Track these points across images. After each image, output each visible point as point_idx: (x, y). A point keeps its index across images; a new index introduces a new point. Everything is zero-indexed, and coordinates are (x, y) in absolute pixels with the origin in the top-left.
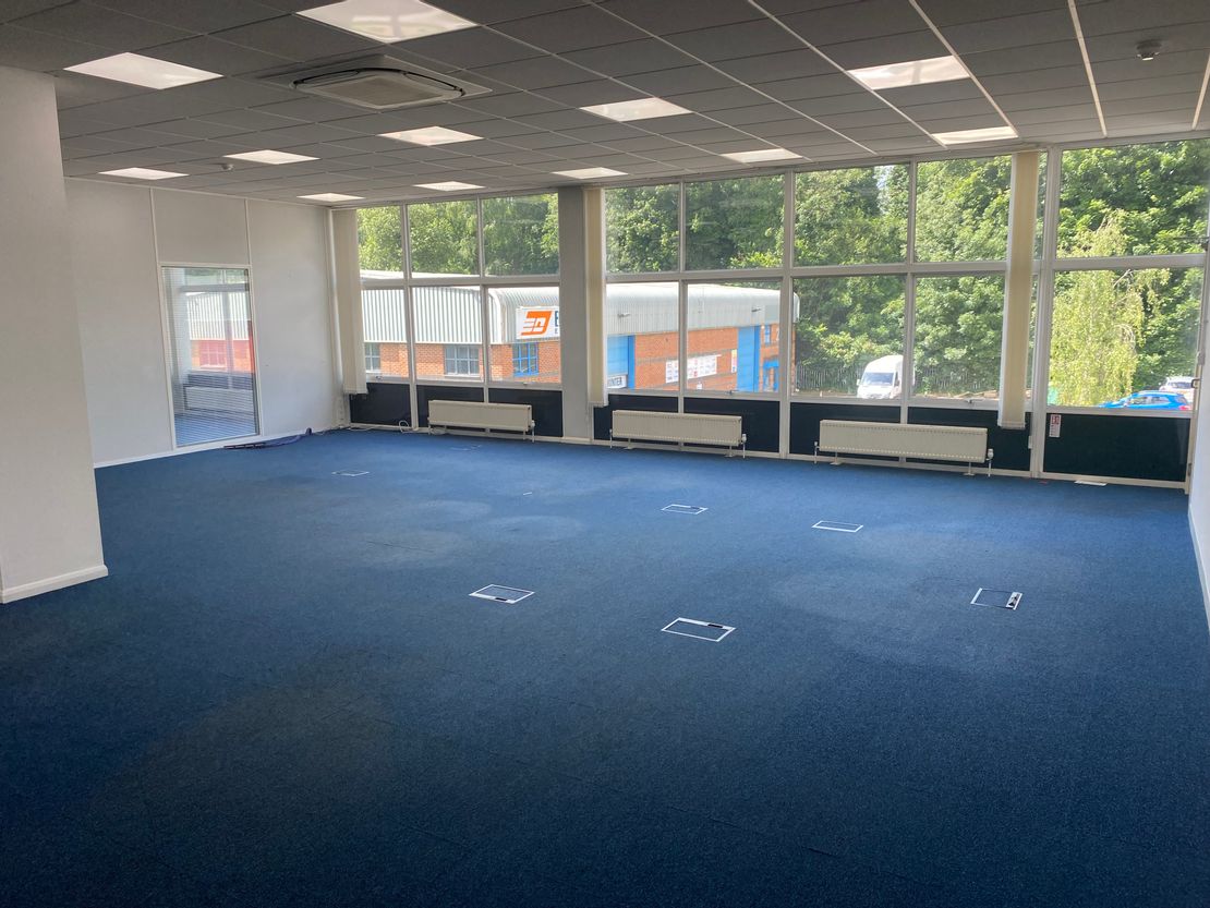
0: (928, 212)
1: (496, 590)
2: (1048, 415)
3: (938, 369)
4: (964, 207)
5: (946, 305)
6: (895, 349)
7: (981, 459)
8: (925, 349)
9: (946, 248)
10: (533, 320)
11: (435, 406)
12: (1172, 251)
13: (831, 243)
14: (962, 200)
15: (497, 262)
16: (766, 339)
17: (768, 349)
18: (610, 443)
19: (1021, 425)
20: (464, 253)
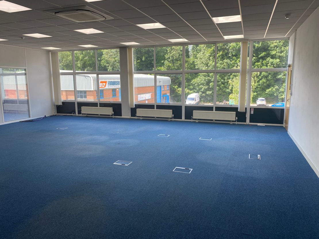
0: (202, 57)
1: (121, 162)
2: (251, 108)
3: (205, 97)
4: (210, 56)
5: (207, 81)
6: (194, 92)
7: (234, 120)
8: (202, 92)
9: (206, 66)
10: (102, 84)
11: (83, 108)
12: (259, 68)
13: (178, 64)
14: (210, 54)
15: (88, 68)
16: (163, 89)
17: (163, 92)
18: (136, 118)
19: (244, 111)
20: (79, 65)
